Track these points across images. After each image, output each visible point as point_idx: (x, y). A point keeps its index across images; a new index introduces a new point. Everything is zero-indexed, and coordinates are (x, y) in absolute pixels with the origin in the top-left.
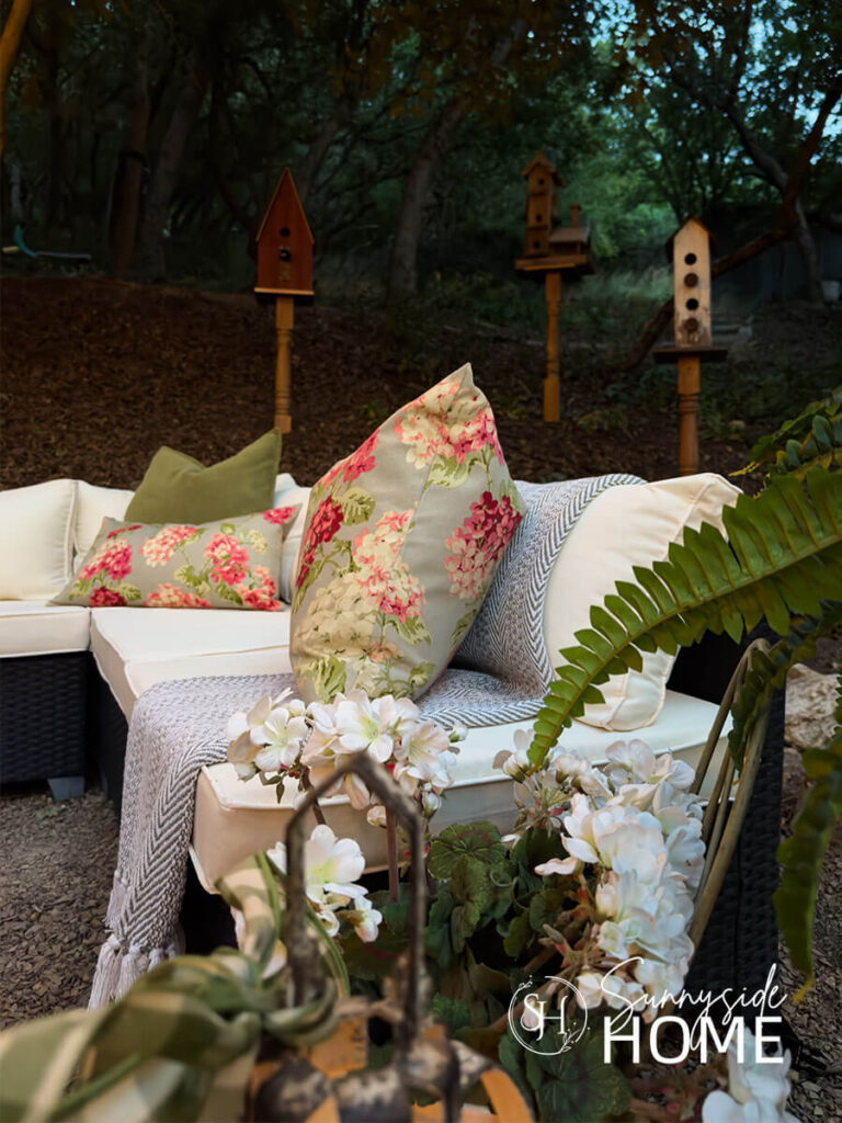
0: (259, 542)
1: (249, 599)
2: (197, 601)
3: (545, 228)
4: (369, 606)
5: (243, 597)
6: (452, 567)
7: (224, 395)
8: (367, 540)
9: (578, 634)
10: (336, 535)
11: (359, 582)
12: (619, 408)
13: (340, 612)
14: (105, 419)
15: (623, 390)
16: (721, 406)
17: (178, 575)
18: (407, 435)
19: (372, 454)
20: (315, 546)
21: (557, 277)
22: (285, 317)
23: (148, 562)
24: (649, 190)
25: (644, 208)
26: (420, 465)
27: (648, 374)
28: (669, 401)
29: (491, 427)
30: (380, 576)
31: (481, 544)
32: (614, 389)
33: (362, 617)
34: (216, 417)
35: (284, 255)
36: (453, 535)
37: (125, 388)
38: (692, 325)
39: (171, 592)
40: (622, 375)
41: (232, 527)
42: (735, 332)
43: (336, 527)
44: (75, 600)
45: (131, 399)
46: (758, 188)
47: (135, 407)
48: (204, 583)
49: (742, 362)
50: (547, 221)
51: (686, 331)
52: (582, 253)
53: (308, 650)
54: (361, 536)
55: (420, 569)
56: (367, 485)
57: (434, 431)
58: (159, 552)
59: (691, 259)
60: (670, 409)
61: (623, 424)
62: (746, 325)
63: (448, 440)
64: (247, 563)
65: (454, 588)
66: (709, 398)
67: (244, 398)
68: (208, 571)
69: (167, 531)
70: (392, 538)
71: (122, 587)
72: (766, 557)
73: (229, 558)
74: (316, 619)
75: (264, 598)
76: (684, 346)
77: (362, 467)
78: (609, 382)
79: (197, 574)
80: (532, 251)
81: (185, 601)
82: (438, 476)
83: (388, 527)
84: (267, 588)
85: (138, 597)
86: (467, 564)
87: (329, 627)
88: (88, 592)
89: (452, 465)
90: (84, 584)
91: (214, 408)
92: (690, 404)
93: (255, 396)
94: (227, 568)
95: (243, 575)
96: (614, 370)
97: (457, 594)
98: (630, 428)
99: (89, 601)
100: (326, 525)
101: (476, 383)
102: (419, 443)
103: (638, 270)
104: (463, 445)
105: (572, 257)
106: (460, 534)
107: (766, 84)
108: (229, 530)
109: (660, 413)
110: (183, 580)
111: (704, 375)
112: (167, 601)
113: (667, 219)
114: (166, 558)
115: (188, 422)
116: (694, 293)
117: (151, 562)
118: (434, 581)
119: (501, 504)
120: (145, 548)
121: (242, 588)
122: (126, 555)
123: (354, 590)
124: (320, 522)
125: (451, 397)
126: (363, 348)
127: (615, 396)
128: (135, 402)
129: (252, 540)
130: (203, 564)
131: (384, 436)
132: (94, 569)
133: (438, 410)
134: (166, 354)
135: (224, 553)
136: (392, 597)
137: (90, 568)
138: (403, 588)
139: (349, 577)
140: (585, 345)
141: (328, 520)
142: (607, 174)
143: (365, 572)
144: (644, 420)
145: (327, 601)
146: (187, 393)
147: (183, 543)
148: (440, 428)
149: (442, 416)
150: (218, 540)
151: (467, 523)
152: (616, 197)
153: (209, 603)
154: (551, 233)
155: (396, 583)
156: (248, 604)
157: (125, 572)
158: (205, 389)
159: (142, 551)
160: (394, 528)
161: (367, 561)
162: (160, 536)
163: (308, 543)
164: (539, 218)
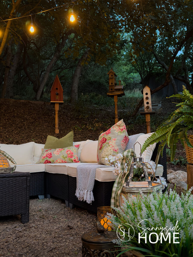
0: (75, 151)
1: (74, 161)
2: (65, 162)
3: (113, 86)
4: (112, 150)
5: (73, 160)
6: (122, 145)
7: (41, 125)
8: (111, 142)
9: (144, 143)
10: (106, 142)
11: (110, 147)
12: (132, 125)
13: (108, 151)
14: (16, 132)
15: (132, 121)
16: (155, 124)
17: (61, 157)
18: (115, 128)
19: (110, 131)
20: (102, 144)
21: (116, 96)
22: (57, 107)
23: (55, 155)
24: (133, 69)
25: (132, 74)
26: (117, 132)
27: (138, 117)
28: (143, 123)
29: (125, 127)
30: (113, 147)
31: (125, 142)
32: (130, 121)
33: (111, 152)
34: (40, 130)
35: (57, 94)
36: (122, 141)
37: (18, 124)
38: (148, 107)
39: (60, 160)
40: (132, 117)
41: (70, 148)
42: (157, 105)
43: (106, 141)
44: (41, 163)
45: (20, 127)
46: (160, 69)
47: (22, 129)
48: (66, 158)
49: (159, 113)
50: (114, 84)
51: (147, 109)
52: (122, 91)
53: (104, 157)
54: (110, 142)
55: (118, 146)
56: (110, 135)
57: (118, 128)
58: (57, 153)
59: (147, 94)
60: (143, 125)
61: (133, 129)
62: (160, 104)
63: (120, 129)
64: (73, 154)
65: (122, 148)
66: (152, 122)
67: (46, 126)
68: (66, 156)
69: (57, 149)
70: (114, 142)
71: (51, 160)
72: (159, 135)
73: (70, 154)
74: (105, 153)
75: (77, 160)
76: (147, 112)
77: (109, 133)
78: (129, 119)
79: (65, 156)
80: (111, 91)
81: (62, 162)
82: (119, 134)
83: (113, 141)
84: (77, 159)
85: (54, 161)
86: (123, 145)
87: (107, 153)
88: (44, 161)
89: (121, 132)
90: (43, 160)
91: (39, 128)
92: (148, 124)
93: (48, 125)
94: (70, 155)
95: (73, 157)
96: (130, 116)
97: (122, 149)
98: (135, 129)
99: (44, 163)
100: (104, 141)
101: (124, 122)
102: (117, 129)
103: (131, 89)
104: (122, 130)
105: (120, 92)
106: (123, 141)
107: (161, 43)
108: (69, 149)
109: (141, 126)
110: (62, 158)
111: (151, 117)
112: (59, 162)
113: (138, 76)
114: (59, 154)
115: (35, 132)
116: (148, 101)
117: (56, 155)
118: (120, 147)
119: (127, 137)
120: (54, 152)
121: (73, 159)
122: (51, 154)
123: (110, 149)
124: (103, 141)
125: (120, 124)
126: (70, 113)
127: (130, 123)
128: (21, 128)
129: (74, 150)
130: (66, 155)
131: (112, 129)
132: (45, 157)
133: (119, 125)
134: (25, 116)
135: (69, 153)
136: (115, 149)
137: (44, 157)
138: (116, 148)
139: (109, 147)
140: (122, 110)
141: (104, 140)
142: (122, 66)
143: (111, 146)
144: (138, 128)
145: (106, 150)
146: (32, 125)
147: (61, 151)
148: (119, 128)
149: (119, 126)
150: (68, 150)
151: (123, 139)
152: (125, 72)
153: (67, 162)
154: (115, 87)
155: (115, 147)
156: (74, 162)
157: (51, 157)
158: (37, 124)
159: (54, 153)
160: (114, 140)
161: (111, 145)
162: (57, 150)
163: (101, 144)
164: (112, 84)
